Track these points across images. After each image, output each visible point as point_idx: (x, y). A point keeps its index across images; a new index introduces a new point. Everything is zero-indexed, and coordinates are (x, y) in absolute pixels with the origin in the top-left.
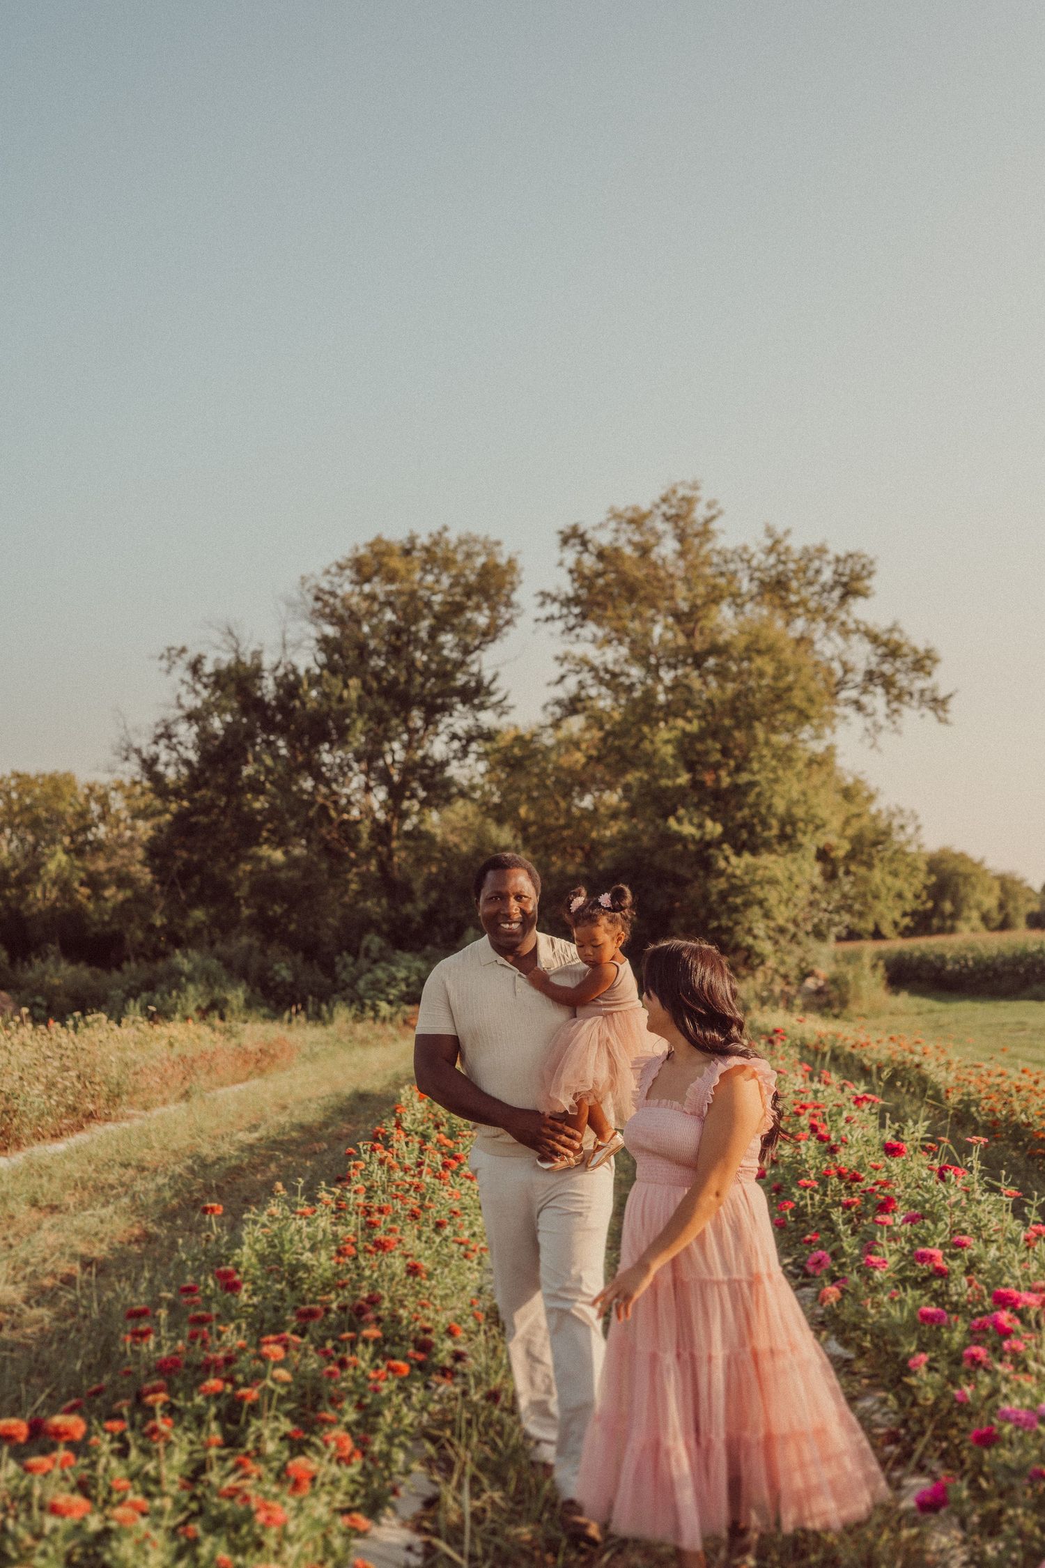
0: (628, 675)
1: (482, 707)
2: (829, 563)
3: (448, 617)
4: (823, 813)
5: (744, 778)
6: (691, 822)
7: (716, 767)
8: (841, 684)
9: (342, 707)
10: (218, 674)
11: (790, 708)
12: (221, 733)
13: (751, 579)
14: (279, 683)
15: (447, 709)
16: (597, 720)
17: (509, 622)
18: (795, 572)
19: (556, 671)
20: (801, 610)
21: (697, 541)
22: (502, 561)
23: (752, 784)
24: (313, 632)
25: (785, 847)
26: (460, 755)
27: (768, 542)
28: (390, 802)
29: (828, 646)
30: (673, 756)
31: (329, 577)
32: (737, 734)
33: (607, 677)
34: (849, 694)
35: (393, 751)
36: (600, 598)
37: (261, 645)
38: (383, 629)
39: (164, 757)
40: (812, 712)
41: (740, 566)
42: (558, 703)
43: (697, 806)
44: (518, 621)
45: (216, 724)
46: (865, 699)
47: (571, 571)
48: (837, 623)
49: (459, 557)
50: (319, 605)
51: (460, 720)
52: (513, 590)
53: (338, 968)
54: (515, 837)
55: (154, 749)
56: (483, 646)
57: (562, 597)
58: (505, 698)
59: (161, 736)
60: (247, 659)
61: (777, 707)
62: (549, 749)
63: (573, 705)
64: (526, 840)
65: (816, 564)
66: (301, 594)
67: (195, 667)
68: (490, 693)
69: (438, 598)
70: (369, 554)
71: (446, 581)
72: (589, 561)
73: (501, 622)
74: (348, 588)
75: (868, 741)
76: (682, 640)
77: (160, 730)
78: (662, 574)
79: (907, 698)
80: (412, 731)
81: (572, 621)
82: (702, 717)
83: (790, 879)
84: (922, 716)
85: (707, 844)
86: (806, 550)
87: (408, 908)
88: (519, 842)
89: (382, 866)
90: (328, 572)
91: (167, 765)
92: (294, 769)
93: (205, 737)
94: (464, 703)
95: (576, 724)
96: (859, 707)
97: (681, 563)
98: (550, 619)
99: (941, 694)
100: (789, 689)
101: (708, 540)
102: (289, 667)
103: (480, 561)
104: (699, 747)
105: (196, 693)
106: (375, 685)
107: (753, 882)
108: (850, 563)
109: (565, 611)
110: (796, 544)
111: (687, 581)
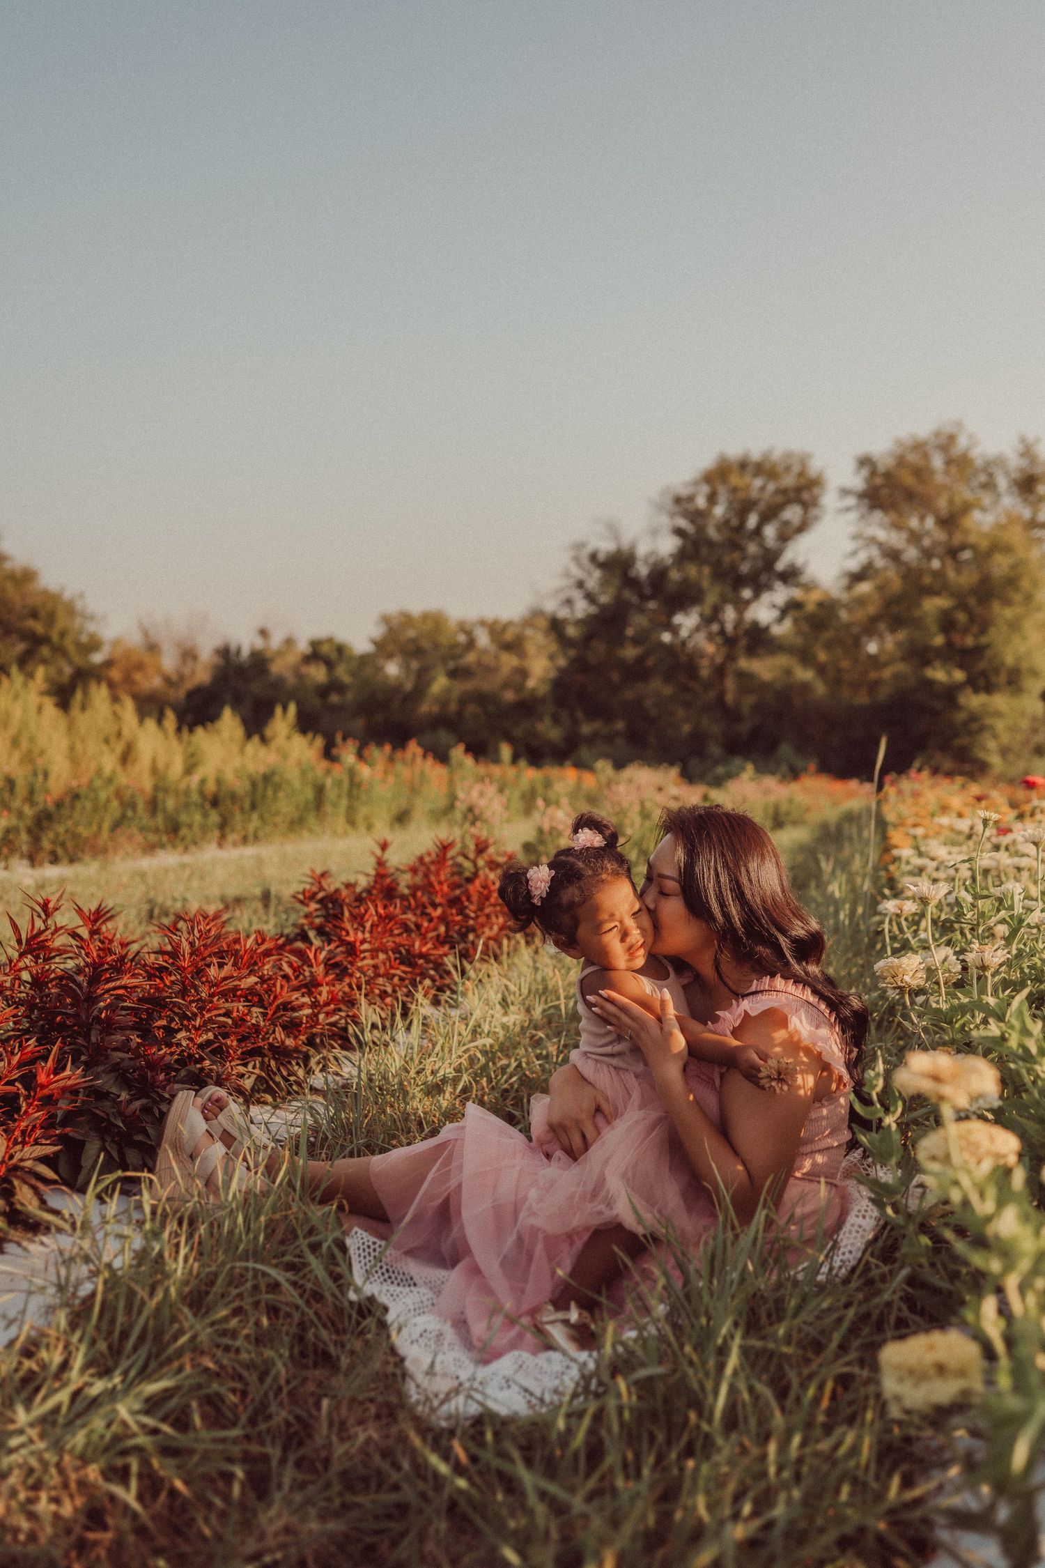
0: (907, 553)
1: (795, 585)
3: (773, 513)
5: (985, 639)
6: (943, 670)
7: (964, 632)
10: (608, 560)
11: (1020, 590)
12: (608, 605)
14: (651, 569)
16: (881, 586)
17: (816, 518)
19: (851, 546)
23: (988, 646)
24: (670, 524)
25: (1011, 689)
26: (780, 619)
28: (725, 650)
30: (935, 624)
31: (687, 488)
32: (980, 609)
33: (891, 553)
37: (637, 538)
42: (851, 574)
43: (949, 658)
47: (865, 480)
49: (781, 470)
50: (677, 506)
52: (821, 496)
54: (816, 676)
56: (796, 538)
57: (858, 492)
58: (811, 579)
60: (625, 548)
61: (1009, 589)
63: (862, 574)
64: (824, 678)
66: (666, 499)
68: (802, 576)
69: (764, 499)
70: (715, 468)
71: (771, 486)
73: (810, 518)
76: (944, 537)
80: (742, 601)
81: (865, 510)
82: (956, 596)
83: (1014, 712)
85: (955, 687)
87: (739, 727)
88: (819, 679)
89: (719, 697)
90: (687, 484)
94: (782, 582)
95: (865, 587)
98: (849, 509)
100: (1020, 576)
102: (658, 556)
103: (796, 472)
104: (953, 618)
109: (859, 503)
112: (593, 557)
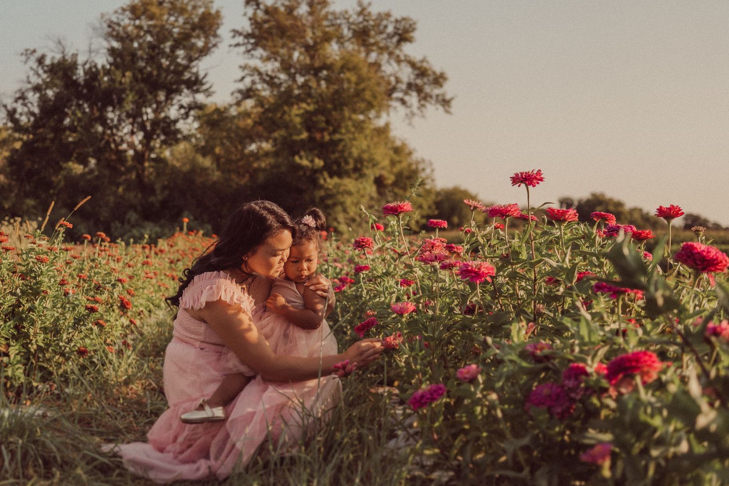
0: (279, 79)
1: (197, 91)
2: (392, 22)
3: (183, 40)
4: (378, 157)
5: (337, 137)
6: (307, 159)
7: (322, 130)
8: (394, 89)
9: (122, 87)
10: (53, 65)
11: (363, 100)
12: (53, 98)
13: (349, 29)
14: (86, 73)
15: (179, 91)
16: (261, 102)
17: (215, 45)
18: (373, 26)
19: (240, 74)
20: (375, 48)
21: (319, 7)
22: (213, 11)
23: (340, 140)
24: (105, 44)
25: (356, 175)
26: (184, 116)
27: (359, 9)
28: (145, 141)
29: (389, 68)
30: (301, 123)
31: (117, 15)
32: (334, 113)
33: (268, 79)
34: (398, 95)
35: (147, 114)
36: (265, 35)
37: (77, 50)
38: (145, 46)
39: (19, 110)
40: (375, 103)
41: (343, 21)
42: (240, 91)
43: (311, 150)
44: (220, 45)
45: (50, 93)
46: (407, 98)
47: (250, 19)
48: (394, 56)
49: (189, 8)
50: (110, 30)
51: (185, 98)
52: (218, 28)
53: (113, 229)
54: (212, 164)
55: (15, 105)
56: (200, 58)
57: (245, 33)
58: (210, 87)
59: (19, 98)
60: (68, 58)
61: (356, 99)
62: (234, 117)
63: (248, 93)
64: (218, 166)
65: (385, 22)
66: (101, 24)
67: (41, 61)
68: (202, 84)
69: (176, 30)
70: (140, 4)
71: (181, 20)
72: (260, 14)
73: (210, 45)
74: (127, 21)
75: (407, 121)
76: (308, 61)
77: (18, 95)
78: (299, 24)
79: (429, 99)
80: (159, 103)
81: (250, 47)
82: (317, 103)
83: (358, 192)
84: (437, 109)
85: (316, 171)
86: (379, 14)
87: (152, 199)
88: (214, 166)
89: (139, 176)
90: (116, 12)
91: (21, 114)
92: (92, 121)
93: (43, 100)
94: (188, 88)
95: (249, 103)
96: (403, 102)
97: (310, 18)
98: (237, 45)
99: (448, 97)
100: (363, 90)
101: (325, 7)
102: (93, 64)
103: (201, 11)
104: (314, 119)
105: (39, 75)
106: (140, 76)
107: (338, 193)
108: (403, 23)
109: (246, 41)
110: (375, 10)
111: (313, 27)
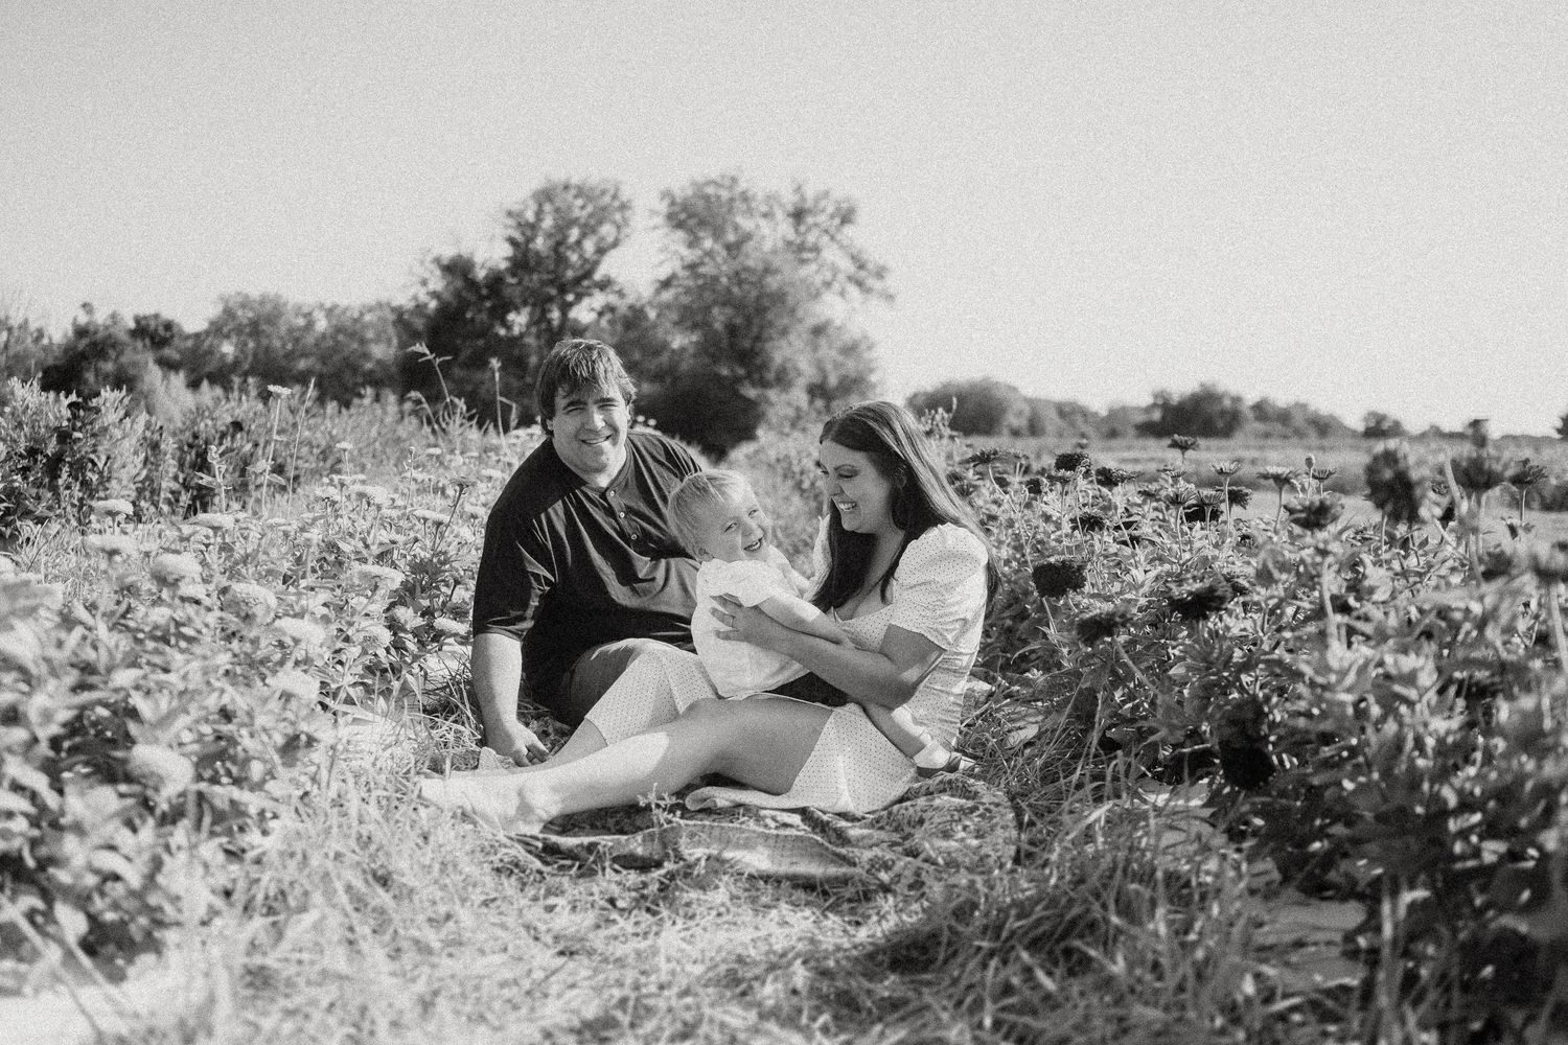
1: (610, 293)
2: (832, 201)
6: (727, 367)
10: (449, 263)
12: (451, 301)
13: (783, 209)
15: (589, 295)
17: (628, 236)
18: (810, 207)
22: (623, 196)
24: (505, 236)
27: (795, 186)
29: (830, 254)
31: (518, 204)
34: (836, 286)
35: (553, 312)
43: (732, 357)
46: (847, 292)
47: (667, 206)
48: (836, 240)
49: (598, 192)
50: (511, 218)
52: (630, 218)
56: (611, 252)
58: (623, 287)
60: (466, 256)
65: (823, 203)
70: (545, 190)
73: (622, 236)
79: (872, 293)
80: (566, 304)
84: (881, 305)
85: (736, 381)
86: (818, 193)
90: (518, 201)
96: (842, 294)
99: (891, 291)
103: (610, 194)
108: (845, 203)
112: (437, 260)
